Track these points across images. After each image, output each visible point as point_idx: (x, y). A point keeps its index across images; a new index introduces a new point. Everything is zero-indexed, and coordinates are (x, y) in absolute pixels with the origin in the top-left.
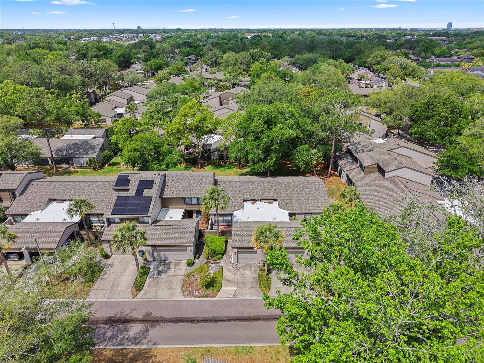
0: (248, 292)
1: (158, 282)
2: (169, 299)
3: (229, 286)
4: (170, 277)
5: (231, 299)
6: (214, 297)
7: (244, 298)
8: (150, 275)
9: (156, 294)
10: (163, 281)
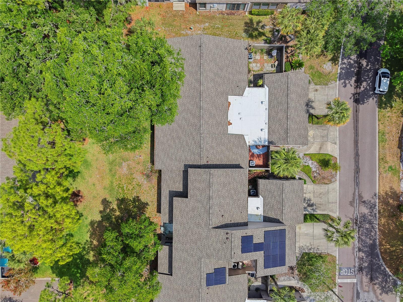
0: (332, 133)
1: (320, 204)
2: (338, 192)
3: (326, 148)
4: (315, 196)
5: (338, 146)
6: (337, 159)
7: (338, 136)
8: (312, 212)
9: (332, 203)
10: (320, 200)
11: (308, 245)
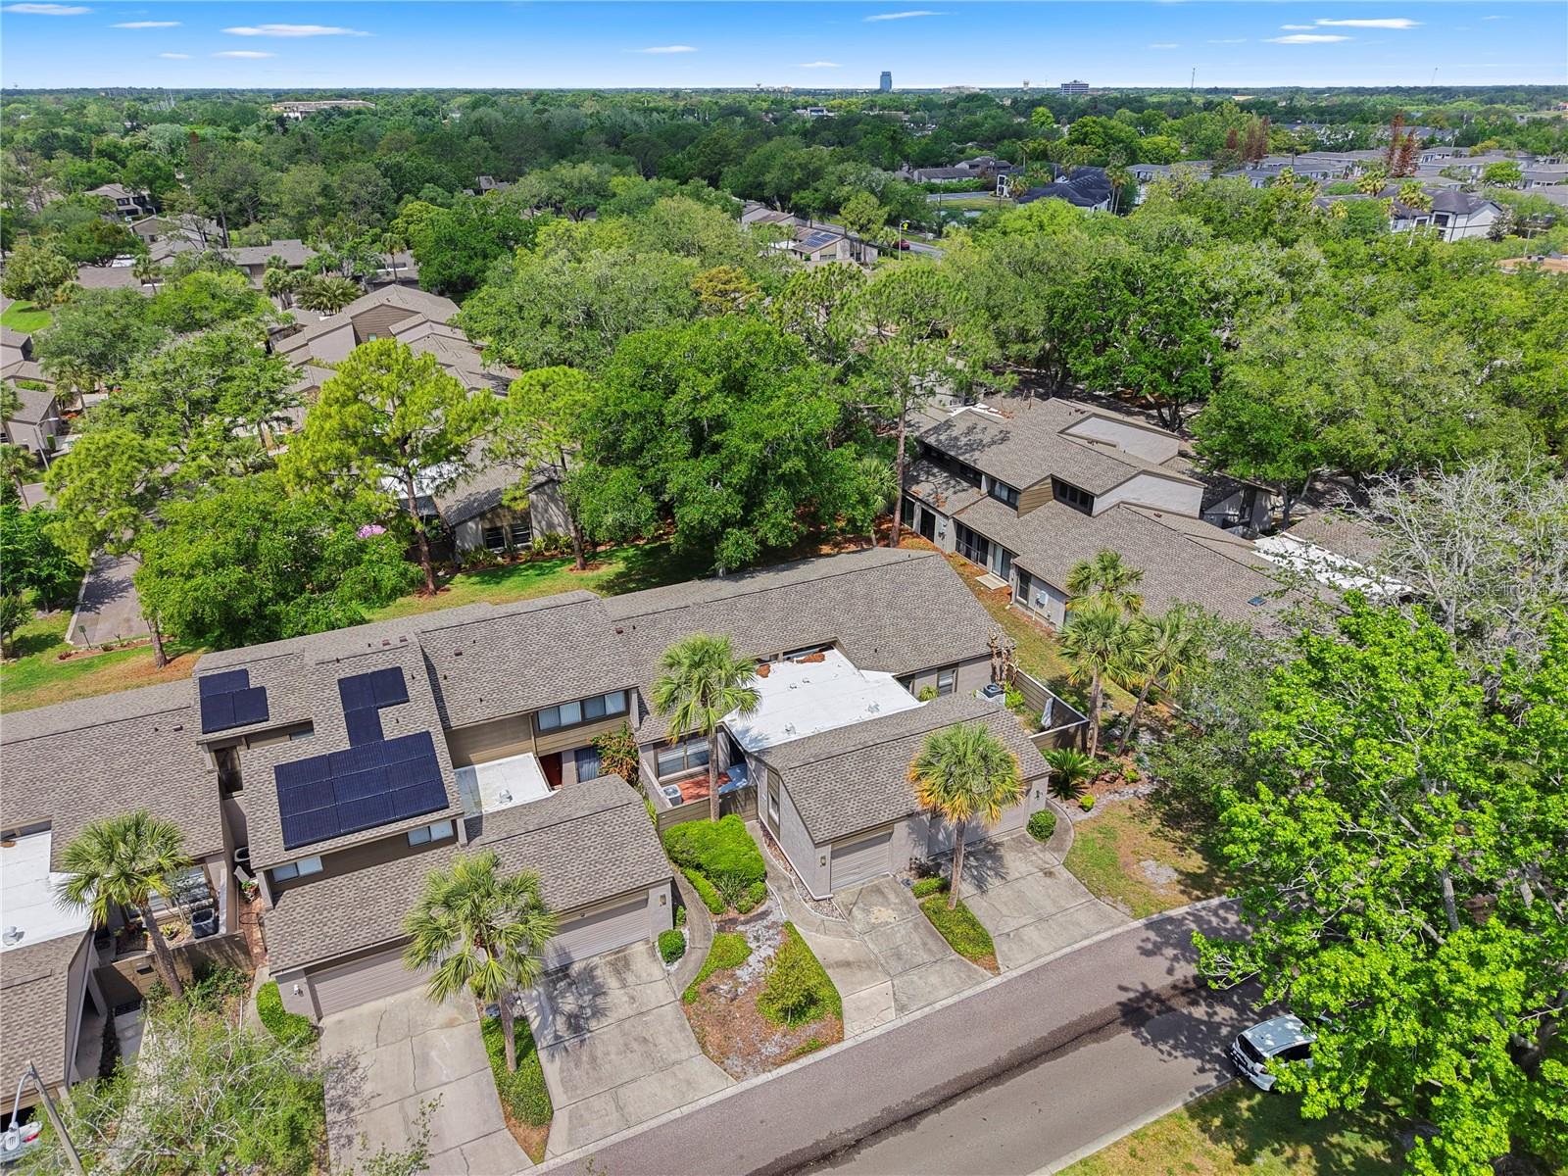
0: (934, 979)
1: (593, 1059)
2: (686, 1110)
3: (861, 983)
4: (627, 1025)
5: (898, 1023)
6: (840, 1040)
7: (938, 1006)
8: (541, 1043)
9: (620, 1108)
10: (613, 1049)
11: (368, 1088)
